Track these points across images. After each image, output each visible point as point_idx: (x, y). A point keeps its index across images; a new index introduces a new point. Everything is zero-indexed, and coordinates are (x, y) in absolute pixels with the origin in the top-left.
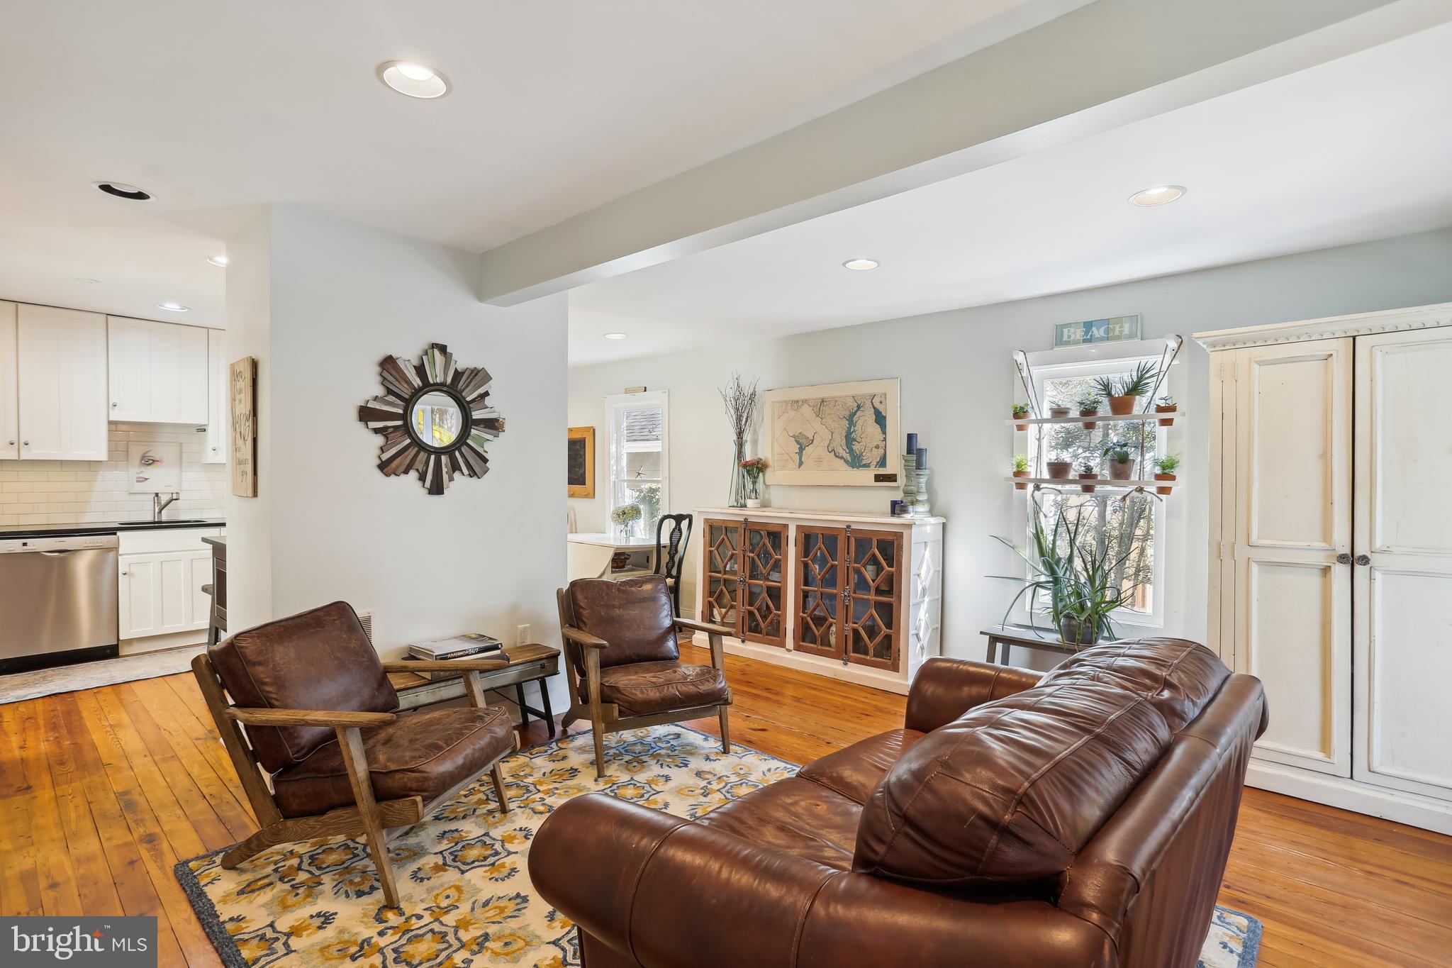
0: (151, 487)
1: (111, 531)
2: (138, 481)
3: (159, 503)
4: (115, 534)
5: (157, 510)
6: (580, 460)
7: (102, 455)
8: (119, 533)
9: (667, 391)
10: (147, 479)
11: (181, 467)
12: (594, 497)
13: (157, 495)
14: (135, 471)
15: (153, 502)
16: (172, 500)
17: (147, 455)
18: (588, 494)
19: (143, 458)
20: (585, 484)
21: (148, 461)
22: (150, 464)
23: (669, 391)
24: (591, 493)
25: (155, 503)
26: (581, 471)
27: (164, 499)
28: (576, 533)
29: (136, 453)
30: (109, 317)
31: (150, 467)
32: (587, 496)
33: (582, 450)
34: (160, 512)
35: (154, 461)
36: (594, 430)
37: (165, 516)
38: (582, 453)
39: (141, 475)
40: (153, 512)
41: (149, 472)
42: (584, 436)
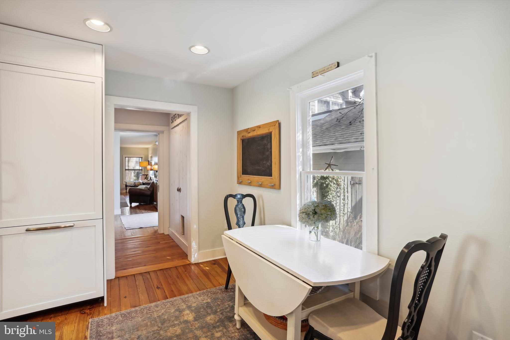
6: (267, 153)
9: (374, 55)
12: (280, 188)
18: (275, 185)
20: (272, 176)
23: (376, 54)
24: (277, 184)
26: (268, 164)
28: (264, 224)
32: (273, 187)
33: (269, 144)
36: (280, 124)
38: (269, 147)
42: (270, 131)
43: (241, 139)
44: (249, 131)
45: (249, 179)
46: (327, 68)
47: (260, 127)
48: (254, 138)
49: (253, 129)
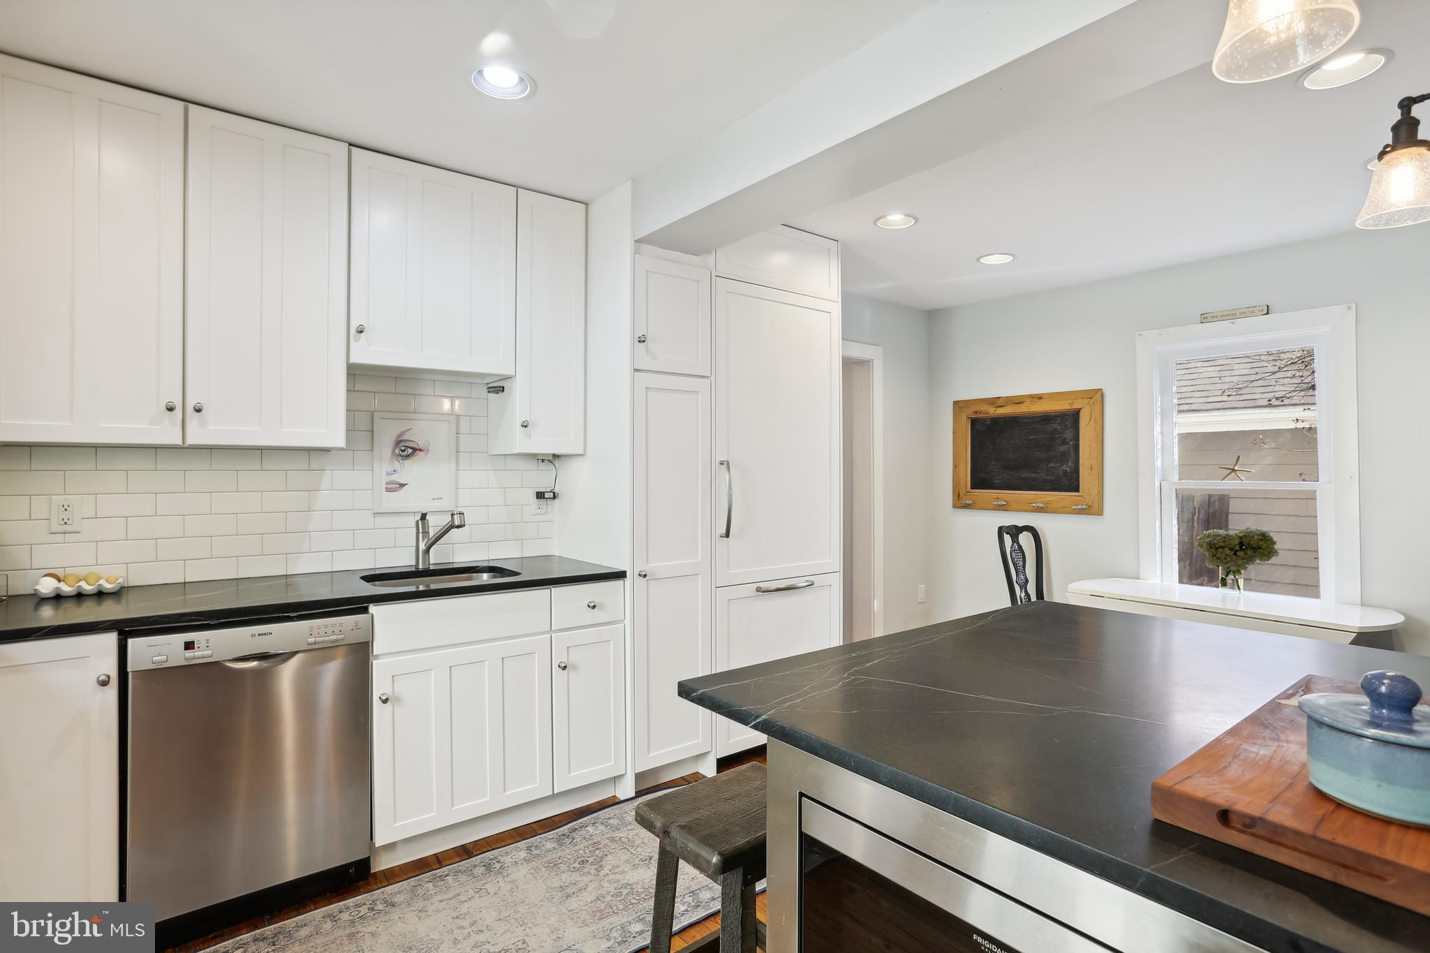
0: (415, 499)
1: (357, 605)
2: (388, 490)
3: (426, 533)
4: (365, 610)
5: (422, 546)
6: (1062, 448)
7: (337, 438)
8: (373, 609)
10: (402, 485)
11: (457, 463)
12: (1100, 512)
13: (424, 517)
14: (384, 466)
15: (414, 530)
16: (452, 526)
17: (404, 438)
18: (1090, 507)
19: (398, 442)
20: (1077, 490)
21: (406, 450)
22: (408, 456)
24: (1097, 505)
25: (418, 532)
26: (1066, 468)
27: (436, 523)
29: (387, 434)
30: (354, 150)
31: (408, 462)
32: (1083, 511)
33: (1067, 431)
34: (427, 551)
35: (415, 450)
36: (1101, 396)
37: (437, 558)
38: (1068, 436)
39: (395, 478)
40: (414, 549)
41: (410, 471)
42: (1076, 406)
43: (970, 418)
44: (1000, 403)
45: (998, 498)
46: (1241, 311)
47: (1040, 398)
48: (1017, 417)
49: (1018, 401)
